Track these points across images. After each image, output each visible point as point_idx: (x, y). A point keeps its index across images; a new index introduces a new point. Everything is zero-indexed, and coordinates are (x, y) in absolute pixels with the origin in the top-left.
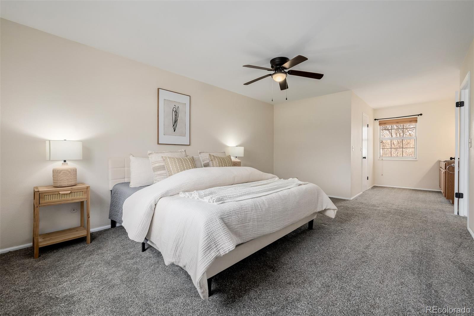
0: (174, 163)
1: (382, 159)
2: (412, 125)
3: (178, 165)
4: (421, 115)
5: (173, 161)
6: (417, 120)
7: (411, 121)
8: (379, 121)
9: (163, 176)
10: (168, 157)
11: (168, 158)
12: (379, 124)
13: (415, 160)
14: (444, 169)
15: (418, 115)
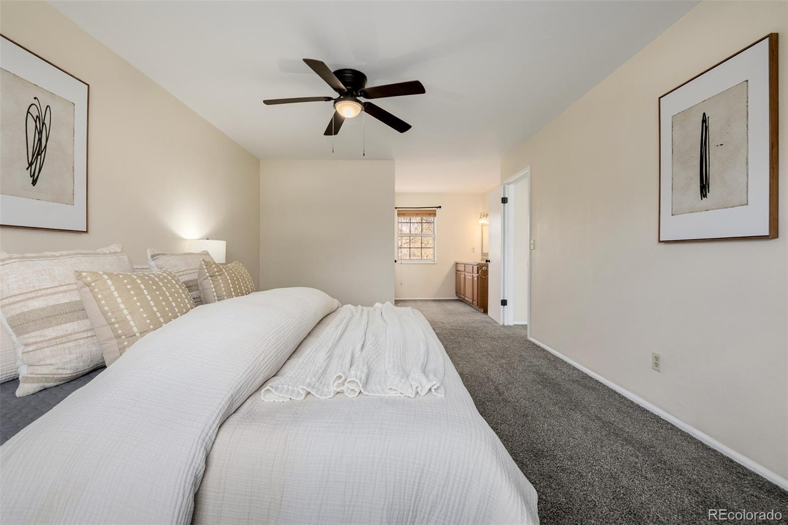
0: (132, 292)
1: (401, 263)
2: (431, 219)
3: (149, 298)
4: (440, 207)
5: (129, 287)
6: (435, 214)
7: (430, 214)
8: (398, 210)
9: (71, 344)
10: (105, 273)
11: (106, 277)
12: (398, 214)
13: (433, 262)
14: (476, 273)
15: (438, 207)
